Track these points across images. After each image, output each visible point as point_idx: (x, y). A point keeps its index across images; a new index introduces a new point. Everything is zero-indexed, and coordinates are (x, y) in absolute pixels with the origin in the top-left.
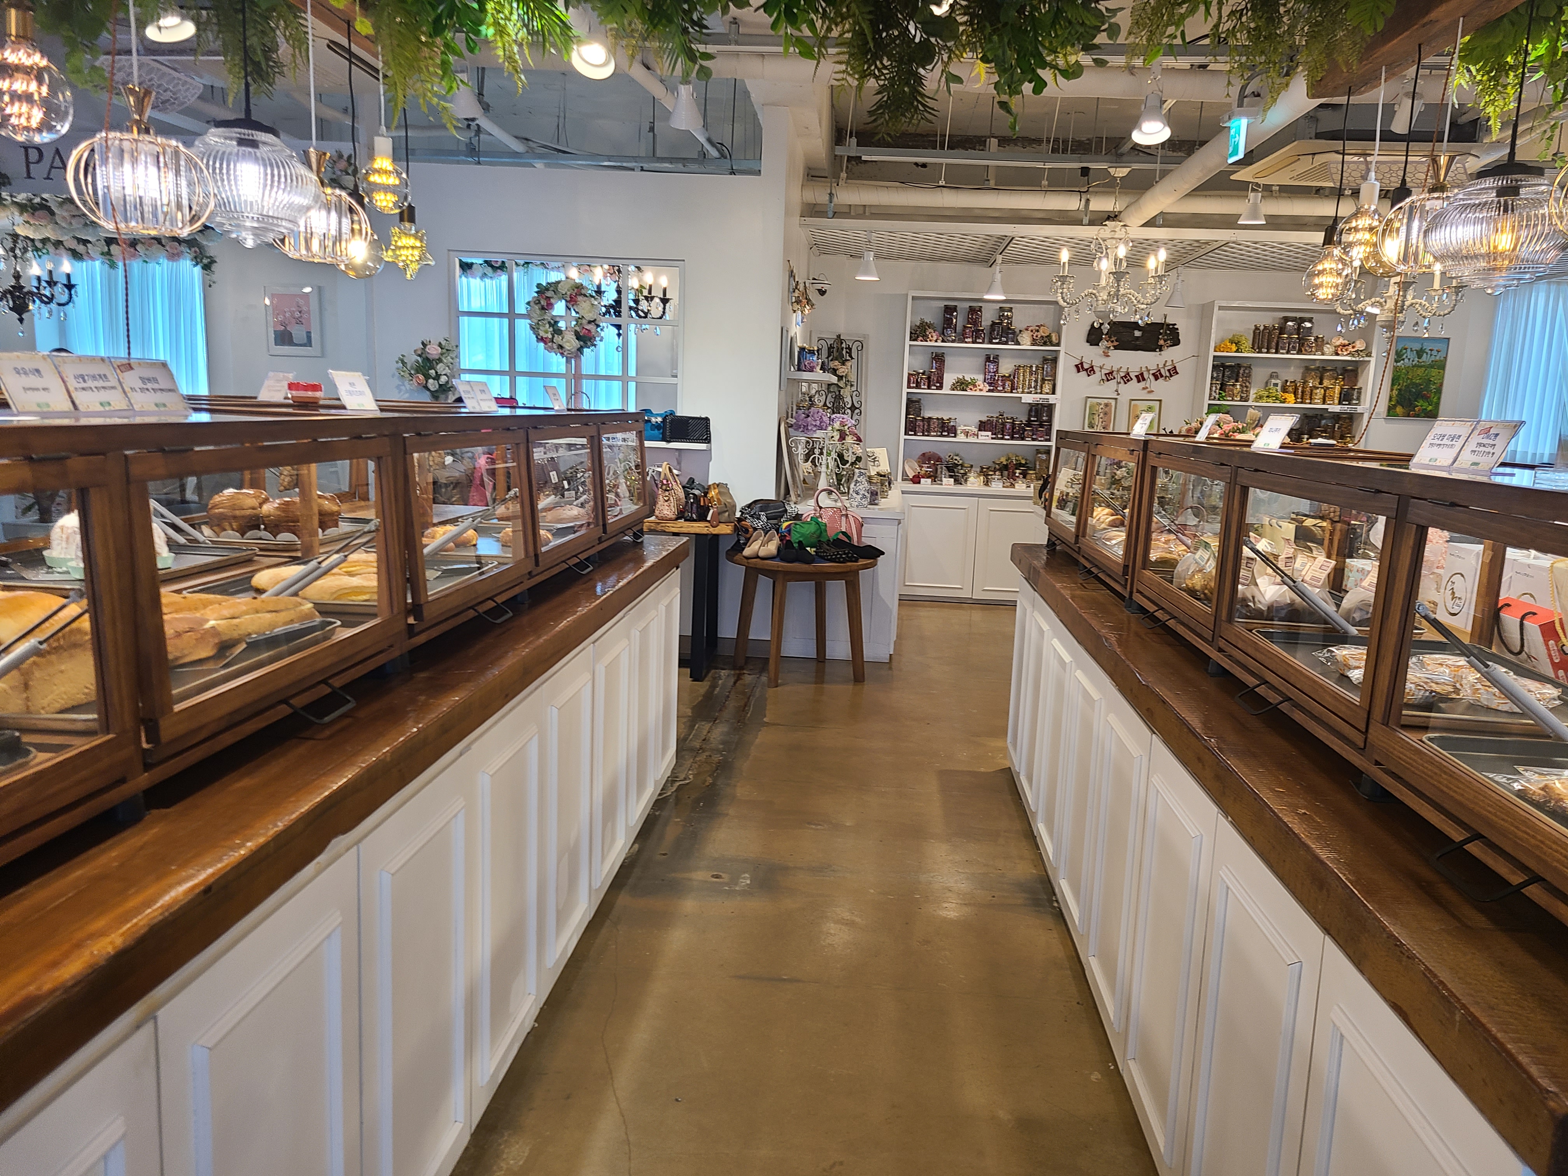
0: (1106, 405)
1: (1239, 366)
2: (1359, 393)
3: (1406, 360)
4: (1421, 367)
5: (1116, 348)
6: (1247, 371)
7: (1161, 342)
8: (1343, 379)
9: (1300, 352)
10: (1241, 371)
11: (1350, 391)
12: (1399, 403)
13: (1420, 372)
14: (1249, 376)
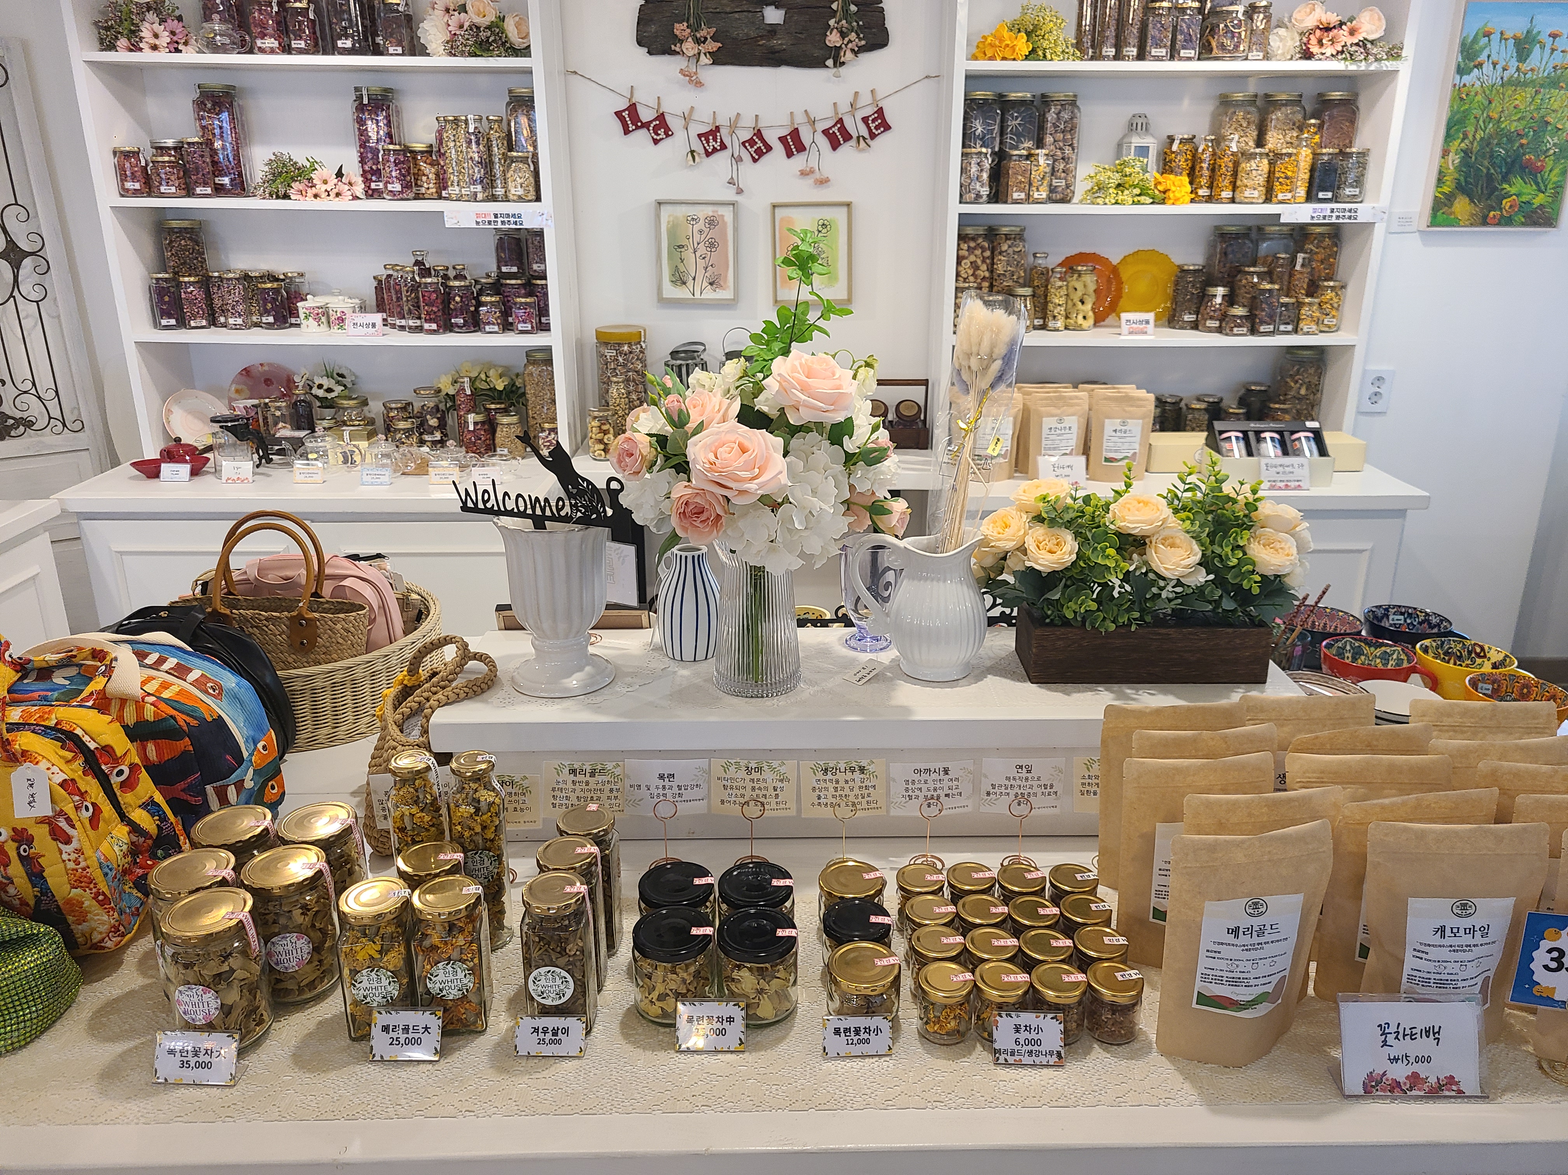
0: (712, 222)
1: (1045, 101)
2: (1362, 165)
3: (1487, 68)
4: (1525, 84)
5: (718, 59)
6: (1066, 116)
7: (833, 39)
8: (1320, 127)
9: (1205, 52)
10: (1051, 116)
11: (1338, 161)
12: (1462, 188)
13: (1523, 98)
14: (1071, 128)
